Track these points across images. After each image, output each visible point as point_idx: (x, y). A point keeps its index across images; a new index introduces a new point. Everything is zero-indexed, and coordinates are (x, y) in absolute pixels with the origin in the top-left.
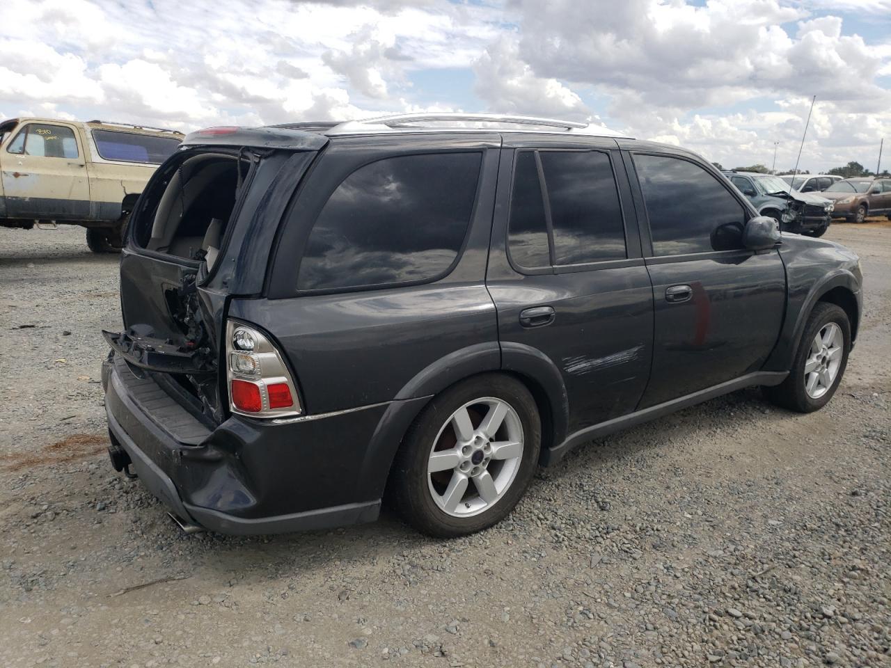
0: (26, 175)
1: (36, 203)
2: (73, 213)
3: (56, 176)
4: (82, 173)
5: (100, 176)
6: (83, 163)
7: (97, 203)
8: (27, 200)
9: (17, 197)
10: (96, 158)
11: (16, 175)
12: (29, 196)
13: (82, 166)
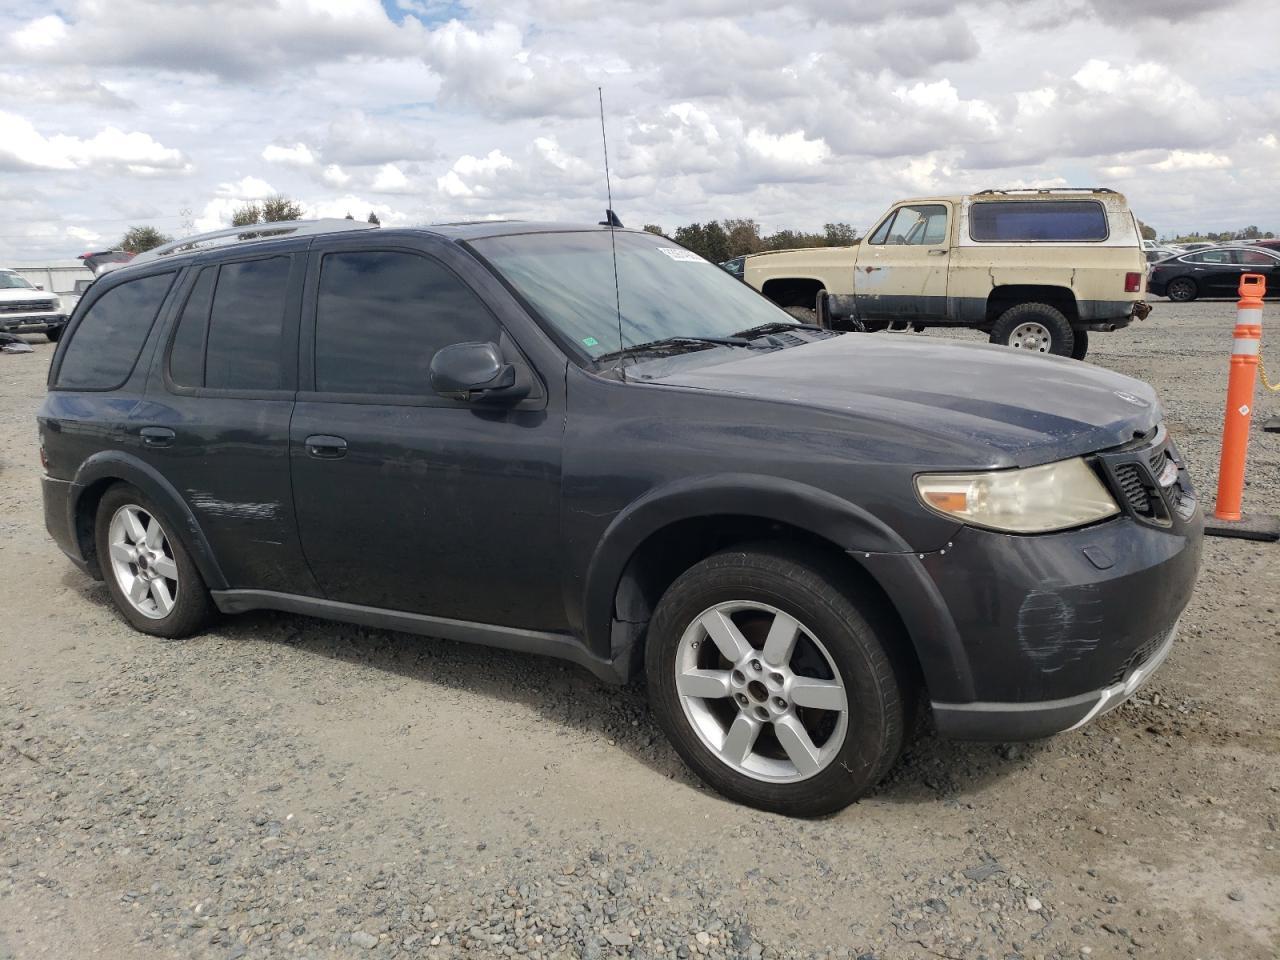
0: (879, 269)
1: (888, 301)
2: (927, 312)
3: (910, 268)
4: (943, 262)
5: (963, 264)
6: (946, 248)
7: (955, 298)
8: (877, 298)
9: (867, 295)
10: (965, 240)
11: (869, 270)
12: (879, 294)
13: (944, 252)
